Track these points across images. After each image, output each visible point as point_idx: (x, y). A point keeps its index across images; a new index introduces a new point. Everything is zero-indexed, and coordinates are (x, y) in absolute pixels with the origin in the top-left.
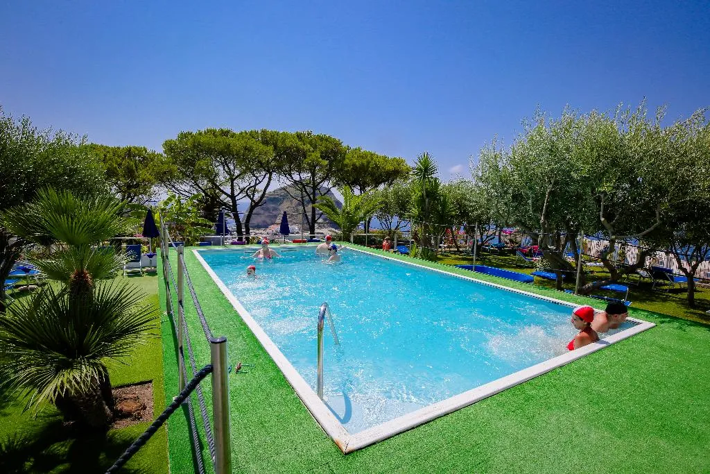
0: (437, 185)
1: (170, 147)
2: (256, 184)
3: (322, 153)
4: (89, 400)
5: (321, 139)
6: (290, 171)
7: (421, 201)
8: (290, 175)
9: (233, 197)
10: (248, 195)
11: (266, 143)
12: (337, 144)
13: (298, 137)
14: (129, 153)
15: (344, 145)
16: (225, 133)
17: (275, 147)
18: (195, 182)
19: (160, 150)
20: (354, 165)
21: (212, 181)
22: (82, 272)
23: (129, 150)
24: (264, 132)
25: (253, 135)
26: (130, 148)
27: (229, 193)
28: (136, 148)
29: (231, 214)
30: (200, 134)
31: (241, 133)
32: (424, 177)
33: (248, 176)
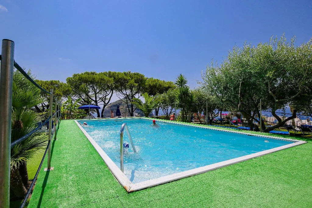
0: (187, 89)
1: (69, 81)
2: (106, 96)
3: (135, 81)
4: (15, 181)
5: (135, 74)
6: (122, 90)
7: (180, 97)
8: (122, 91)
9: (96, 101)
10: (103, 101)
11: (110, 77)
12: (142, 76)
13: (124, 74)
14: (52, 83)
15: (145, 77)
16: (93, 74)
17: (115, 78)
18: (80, 96)
19: (65, 82)
20: (150, 85)
21: (87, 95)
22: (19, 121)
23: (52, 82)
24: (110, 72)
25: (105, 74)
26: (52, 81)
27: (95, 100)
28: (55, 81)
29: (96, 110)
30: (82, 74)
31: (100, 73)
32: (181, 85)
33: (103, 92)
